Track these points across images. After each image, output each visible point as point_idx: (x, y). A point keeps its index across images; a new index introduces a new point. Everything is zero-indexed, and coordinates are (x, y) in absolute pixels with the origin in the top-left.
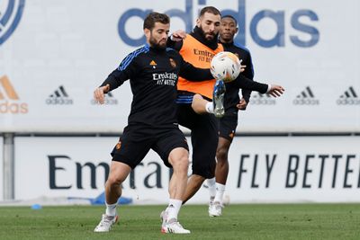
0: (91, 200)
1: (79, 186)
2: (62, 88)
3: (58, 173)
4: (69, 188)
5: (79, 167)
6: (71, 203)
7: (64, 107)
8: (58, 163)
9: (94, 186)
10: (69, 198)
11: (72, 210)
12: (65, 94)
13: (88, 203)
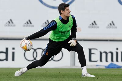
0: (106, 66)
1: (101, 60)
2: (95, 22)
3: (92, 55)
4: (97, 61)
5: (101, 53)
6: (98, 67)
7: (95, 29)
8: (93, 51)
9: (107, 61)
10: (97, 66)
11: (98, 70)
12: (96, 24)
13: (104, 67)
